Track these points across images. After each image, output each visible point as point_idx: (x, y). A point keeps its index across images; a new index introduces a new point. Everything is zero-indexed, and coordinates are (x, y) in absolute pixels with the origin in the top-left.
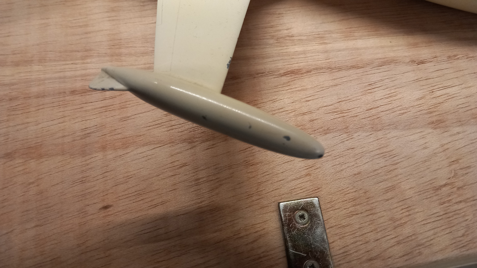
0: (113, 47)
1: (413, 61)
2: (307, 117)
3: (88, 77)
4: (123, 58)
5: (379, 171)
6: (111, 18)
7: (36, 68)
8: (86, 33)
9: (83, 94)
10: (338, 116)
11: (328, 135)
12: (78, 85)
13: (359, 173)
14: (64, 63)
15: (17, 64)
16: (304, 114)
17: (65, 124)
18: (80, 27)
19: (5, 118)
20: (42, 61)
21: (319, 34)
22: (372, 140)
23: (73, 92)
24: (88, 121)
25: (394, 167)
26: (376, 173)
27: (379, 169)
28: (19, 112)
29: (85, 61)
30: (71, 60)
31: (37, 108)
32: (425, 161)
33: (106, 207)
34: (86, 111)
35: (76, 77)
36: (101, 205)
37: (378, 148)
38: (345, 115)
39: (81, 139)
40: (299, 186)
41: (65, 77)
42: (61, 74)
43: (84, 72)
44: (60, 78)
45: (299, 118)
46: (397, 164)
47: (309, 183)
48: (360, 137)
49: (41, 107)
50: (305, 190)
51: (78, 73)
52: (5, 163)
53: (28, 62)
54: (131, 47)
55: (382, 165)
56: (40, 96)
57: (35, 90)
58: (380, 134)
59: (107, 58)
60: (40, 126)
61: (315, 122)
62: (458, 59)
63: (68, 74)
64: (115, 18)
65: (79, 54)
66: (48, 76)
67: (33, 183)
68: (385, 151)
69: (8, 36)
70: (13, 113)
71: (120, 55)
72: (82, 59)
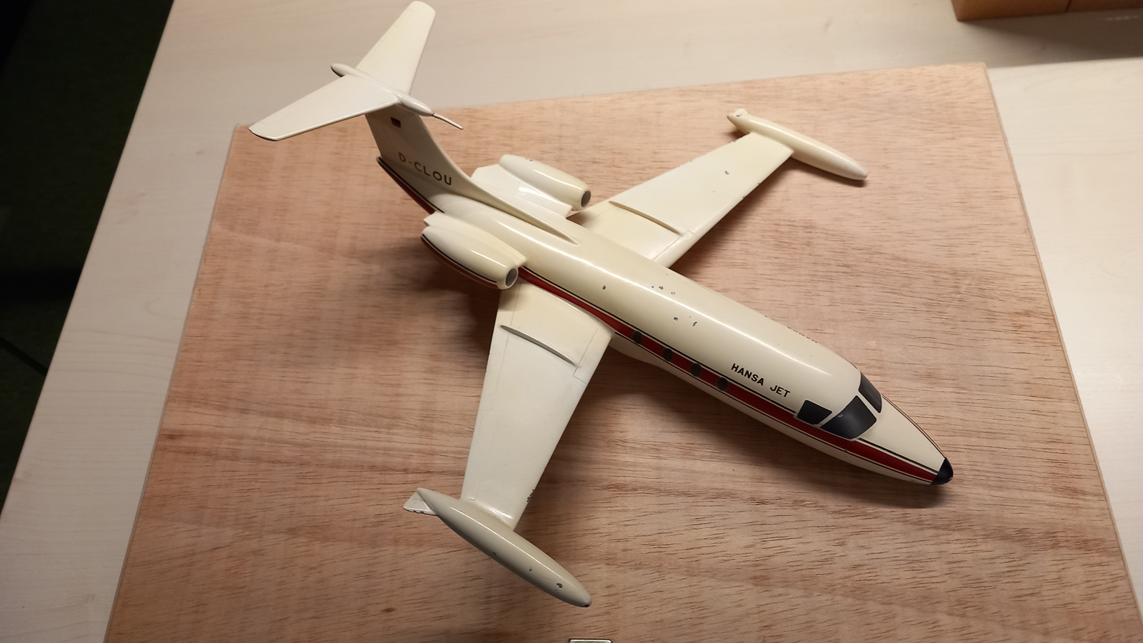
0: (424, 419)
1: (753, 499)
2: (621, 545)
3: (391, 452)
4: (435, 435)
5: (683, 623)
6: (428, 381)
7: (334, 429)
8: (398, 395)
9: (382, 472)
10: (655, 550)
11: (638, 571)
12: (380, 460)
13: (661, 621)
14: (367, 429)
15: (312, 421)
16: (619, 541)
17: (358, 505)
18: (392, 385)
19: (293, 486)
20: (342, 422)
21: (655, 445)
22: (683, 585)
23: (372, 468)
24: (384, 506)
25: (700, 621)
26: (679, 624)
27: (684, 620)
28: (310, 481)
29: (391, 431)
30: (376, 427)
31: (330, 480)
32: (736, 621)
33: (388, 610)
34: (383, 493)
35: (378, 449)
36: (383, 607)
37: (689, 595)
38: (662, 550)
39: (374, 526)
40: (596, 624)
41: (365, 447)
42: (361, 443)
43: (387, 444)
44: (360, 447)
45: (613, 545)
46: (704, 618)
47: (606, 622)
48: (672, 580)
49: (335, 480)
50: (600, 629)
51: (382, 445)
52: (287, 539)
53: (327, 421)
54: (445, 422)
55: (687, 616)
56: (336, 465)
57: (329, 456)
58: (694, 580)
59: (417, 432)
60: (331, 502)
61: (628, 552)
62: (805, 506)
63: (370, 444)
64: (432, 382)
65: (386, 421)
66: (347, 442)
67: (314, 568)
68: (694, 600)
69: (307, 382)
70: (302, 481)
71: (431, 430)
72: (388, 428)
